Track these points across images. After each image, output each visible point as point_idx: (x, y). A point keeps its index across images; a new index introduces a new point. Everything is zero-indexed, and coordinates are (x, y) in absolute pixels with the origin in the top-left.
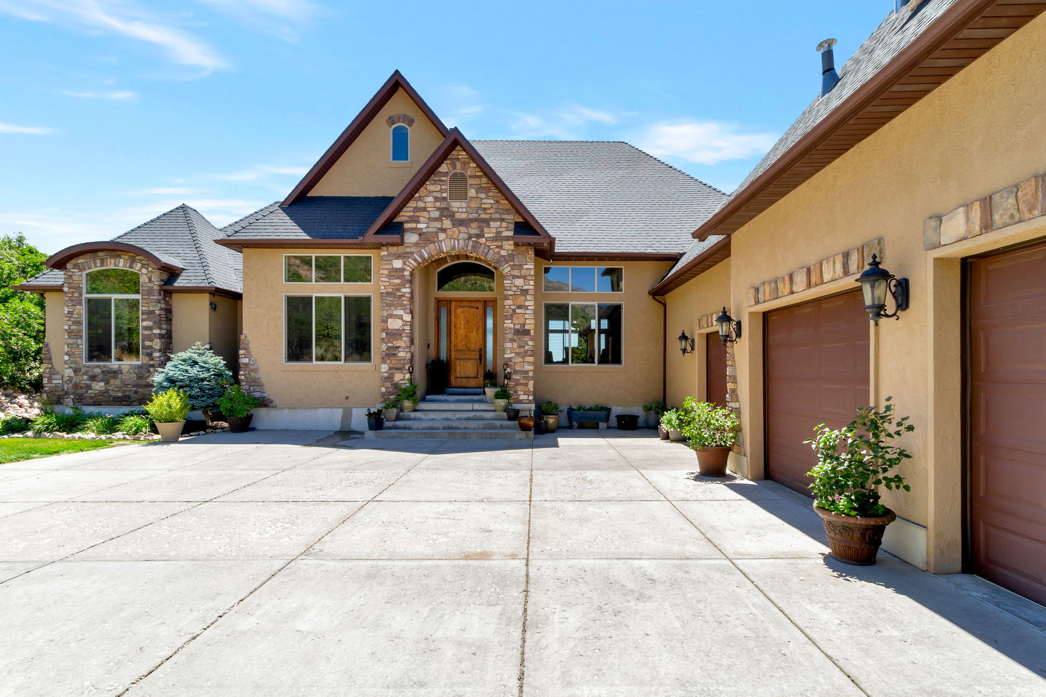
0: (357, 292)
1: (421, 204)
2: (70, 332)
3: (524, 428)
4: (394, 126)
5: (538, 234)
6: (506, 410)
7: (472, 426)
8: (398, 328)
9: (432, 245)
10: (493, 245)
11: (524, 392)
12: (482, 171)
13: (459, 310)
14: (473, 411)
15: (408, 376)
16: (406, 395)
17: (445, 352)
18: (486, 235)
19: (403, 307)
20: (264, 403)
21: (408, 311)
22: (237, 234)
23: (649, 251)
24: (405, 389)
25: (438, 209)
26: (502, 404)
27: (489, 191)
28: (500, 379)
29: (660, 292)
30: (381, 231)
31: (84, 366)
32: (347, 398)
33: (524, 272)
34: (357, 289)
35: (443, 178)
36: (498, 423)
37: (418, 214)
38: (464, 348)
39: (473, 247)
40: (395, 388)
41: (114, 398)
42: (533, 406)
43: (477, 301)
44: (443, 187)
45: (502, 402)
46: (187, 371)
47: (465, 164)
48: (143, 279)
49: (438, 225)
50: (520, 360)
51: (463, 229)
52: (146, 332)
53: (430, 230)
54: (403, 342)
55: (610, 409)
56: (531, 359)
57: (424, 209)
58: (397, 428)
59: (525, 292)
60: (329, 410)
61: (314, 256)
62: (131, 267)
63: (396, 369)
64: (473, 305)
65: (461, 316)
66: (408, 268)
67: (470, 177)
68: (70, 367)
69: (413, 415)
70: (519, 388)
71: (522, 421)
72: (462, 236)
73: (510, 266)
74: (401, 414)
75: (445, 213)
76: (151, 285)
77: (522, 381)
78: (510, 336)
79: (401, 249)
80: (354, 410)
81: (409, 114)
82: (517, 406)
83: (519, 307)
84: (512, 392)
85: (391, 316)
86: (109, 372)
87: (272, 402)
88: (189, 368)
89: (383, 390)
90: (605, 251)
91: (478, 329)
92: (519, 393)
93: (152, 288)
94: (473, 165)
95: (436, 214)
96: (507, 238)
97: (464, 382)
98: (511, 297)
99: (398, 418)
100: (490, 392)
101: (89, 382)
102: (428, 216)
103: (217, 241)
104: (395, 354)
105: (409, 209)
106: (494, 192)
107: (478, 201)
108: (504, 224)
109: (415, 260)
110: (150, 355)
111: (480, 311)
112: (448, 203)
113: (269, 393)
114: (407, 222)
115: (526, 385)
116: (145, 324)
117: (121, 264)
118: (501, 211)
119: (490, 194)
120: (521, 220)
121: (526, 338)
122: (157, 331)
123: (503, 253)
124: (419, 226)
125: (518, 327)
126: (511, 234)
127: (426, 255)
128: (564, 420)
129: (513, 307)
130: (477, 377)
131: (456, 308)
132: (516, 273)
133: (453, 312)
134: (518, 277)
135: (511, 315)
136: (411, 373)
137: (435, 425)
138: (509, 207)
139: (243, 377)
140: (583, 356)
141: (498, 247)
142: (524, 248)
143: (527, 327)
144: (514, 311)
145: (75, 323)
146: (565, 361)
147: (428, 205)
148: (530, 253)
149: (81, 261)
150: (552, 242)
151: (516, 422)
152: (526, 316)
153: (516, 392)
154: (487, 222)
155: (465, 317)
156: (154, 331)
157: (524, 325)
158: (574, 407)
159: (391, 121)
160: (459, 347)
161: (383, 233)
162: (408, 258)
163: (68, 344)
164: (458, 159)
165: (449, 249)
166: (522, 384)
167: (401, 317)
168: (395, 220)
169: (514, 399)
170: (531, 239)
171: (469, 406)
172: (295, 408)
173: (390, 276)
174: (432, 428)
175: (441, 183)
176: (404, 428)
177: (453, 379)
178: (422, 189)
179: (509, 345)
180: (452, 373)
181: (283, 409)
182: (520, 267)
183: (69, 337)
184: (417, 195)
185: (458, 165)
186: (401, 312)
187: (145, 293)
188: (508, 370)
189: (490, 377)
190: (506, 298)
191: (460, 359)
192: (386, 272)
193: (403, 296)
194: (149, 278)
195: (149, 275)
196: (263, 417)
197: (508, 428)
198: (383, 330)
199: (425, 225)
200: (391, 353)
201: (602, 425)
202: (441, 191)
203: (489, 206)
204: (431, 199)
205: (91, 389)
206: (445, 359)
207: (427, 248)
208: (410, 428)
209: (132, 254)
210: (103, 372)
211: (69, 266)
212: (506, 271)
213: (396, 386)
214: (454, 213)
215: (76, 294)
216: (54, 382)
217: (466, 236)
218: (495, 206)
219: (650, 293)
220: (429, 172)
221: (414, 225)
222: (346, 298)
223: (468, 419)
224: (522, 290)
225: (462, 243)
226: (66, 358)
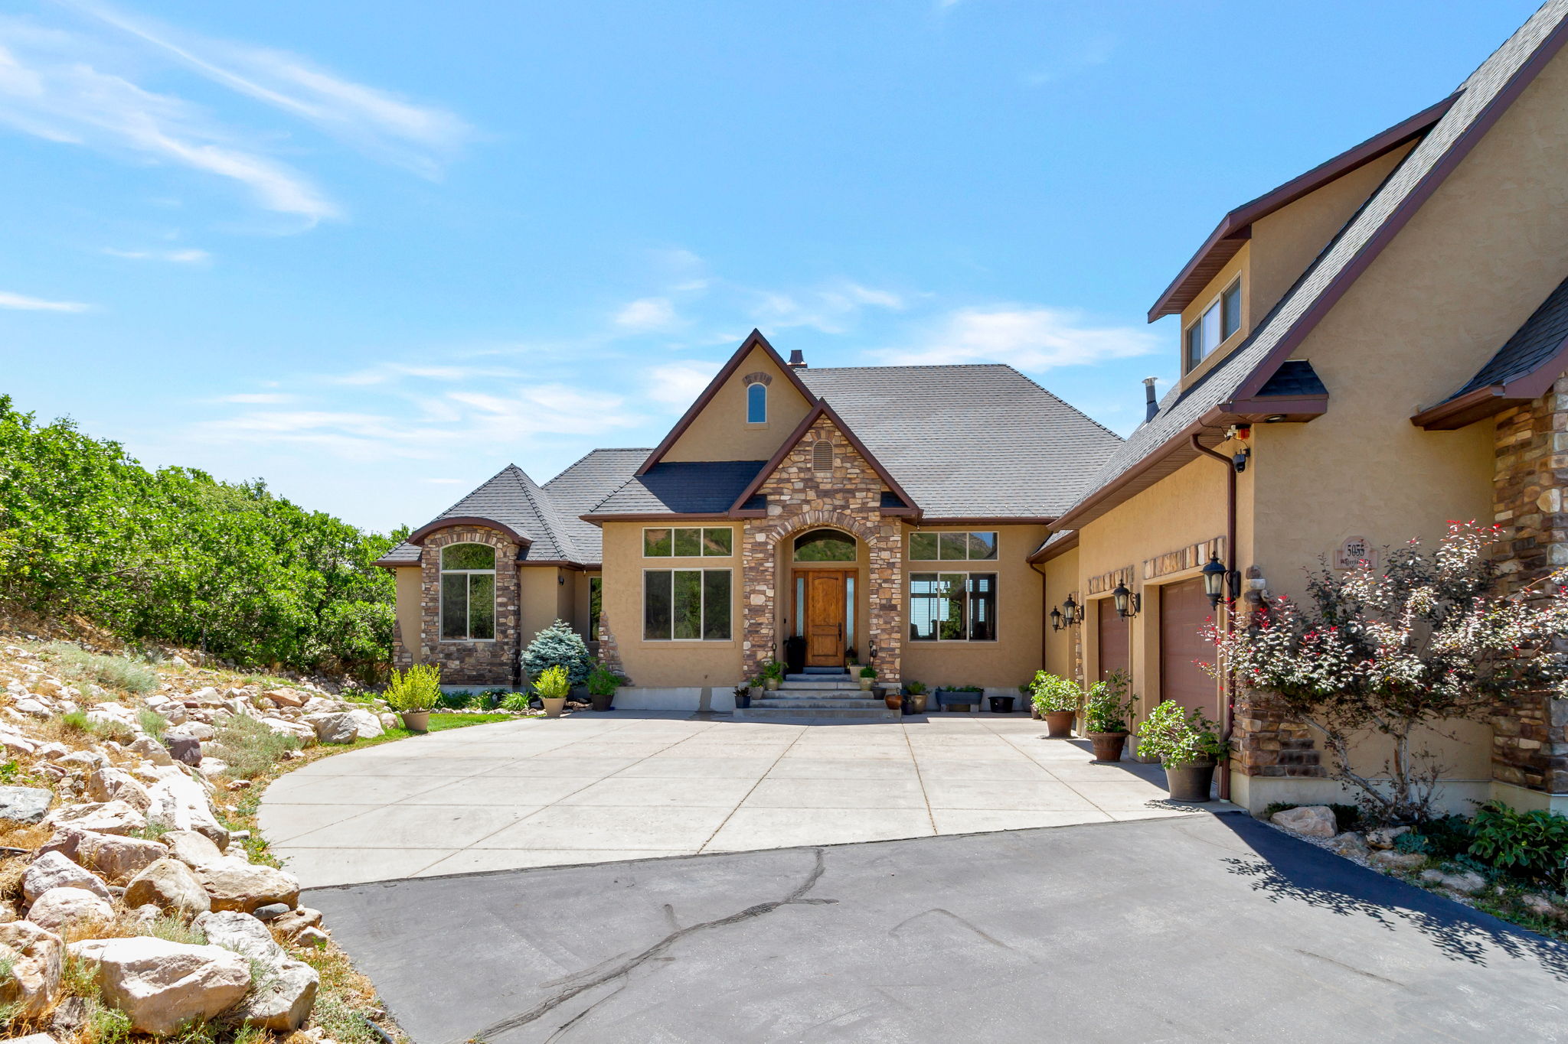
0: (717, 566)
1: (785, 476)
2: (427, 609)
3: (892, 706)
4: (750, 385)
5: (905, 506)
6: (872, 689)
7: (839, 705)
8: (760, 603)
9: (796, 517)
10: (859, 516)
11: (891, 670)
12: (848, 439)
13: (817, 582)
14: (837, 690)
15: (770, 654)
16: (771, 673)
17: (802, 627)
18: (851, 507)
19: (766, 582)
20: (624, 682)
21: (771, 586)
22: (599, 509)
23: (1027, 515)
24: (769, 667)
25: (803, 480)
26: (869, 683)
27: (855, 459)
28: (863, 655)
29: (1039, 561)
30: (747, 505)
31: (441, 644)
32: (706, 677)
33: (890, 545)
34: (716, 563)
35: (807, 448)
36: (865, 702)
37: (781, 485)
38: (823, 623)
39: (838, 519)
40: (758, 666)
41: (469, 677)
42: (900, 685)
43: (837, 571)
44: (807, 457)
45: (868, 681)
46: (556, 648)
47: (830, 433)
48: (499, 554)
49: (802, 496)
50: (887, 636)
51: (828, 500)
52: (501, 609)
53: (794, 502)
54: (765, 619)
55: (983, 690)
56: (898, 636)
57: (788, 480)
58: (763, 706)
59: (891, 565)
60: (688, 689)
61: (673, 529)
62: (487, 542)
63: (759, 646)
64: (833, 575)
65: (819, 586)
66: (771, 542)
67: (836, 446)
68: (427, 645)
69: (777, 693)
70: (885, 666)
71: (890, 700)
72: (827, 507)
73: (876, 538)
74: (766, 692)
75: (810, 484)
76: (506, 560)
77: (888, 659)
78: (876, 612)
79: (764, 523)
80: (713, 689)
81: (767, 372)
82: (883, 685)
83: (886, 581)
84: (878, 671)
85: (754, 592)
86: (464, 651)
87: (630, 681)
88: (557, 646)
89: (746, 668)
90: (978, 516)
91: (837, 603)
92: (885, 671)
93: (507, 563)
94: (838, 433)
95: (800, 485)
96: (873, 509)
97: (822, 661)
98: (876, 571)
99: (764, 697)
100: (855, 670)
101: (445, 661)
102: (791, 488)
103: (582, 518)
104: (758, 631)
105: (772, 481)
106: (859, 462)
107: (843, 471)
108: (870, 495)
109: (779, 533)
110: (504, 633)
111: (840, 582)
112: (813, 474)
113: (627, 672)
114: (771, 494)
115: (893, 663)
116: (500, 600)
117: (477, 539)
118: (868, 481)
119: (856, 463)
120: (888, 490)
121: (893, 614)
122: (511, 608)
123: (869, 524)
124: (783, 498)
125: (884, 602)
126: (877, 504)
127: (790, 528)
128: (932, 702)
129: (879, 581)
130: (836, 655)
131: (814, 579)
132: (883, 545)
133: (810, 584)
134: (884, 550)
135: (877, 590)
136: (774, 650)
137: (800, 703)
138: (875, 476)
139: (602, 655)
140: (952, 631)
141: (863, 518)
142: (891, 519)
143: (893, 602)
144: (880, 585)
145: (432, 600)
146: (932, 637)
147: (792, 476)
148: (897, 524)
149: (438, 536)
150: (920, 512)
151: (884, 701)
152: (893, 591)
153: (882, 670)
154: (852, 492)
155: (824, 590)
156: (509, 608)
157: (891, 599)
158: (943, 688)
159: (748, 380)
160: (817, 622)
161: (748, 508)
162: (771, 531)
163: (425, 622)
164: (823, 428)
165: (813, 521)
166: (888, 662)
167: (763, 593)
168: (759, 493)
169: (880, 678)
170: (900, 511)
171: (833, 685)
172: (654, 687)
173: (753, 551)
174: (798, 707)
175: (806, 453)
176: (771, 706)
177: (810, 657)
178: (786, 460)
179: (875, 621)
180: (809, 650)
181: (642, 688)
182: (887, 539)
183: (426, 614)
184: (781, 466)
185: (823, 434)
186: (764, 588)
187: (501, 568)
188: (874, 647)
189: (852, 655)
190: (872, 571)
191: (818, 635)
192: (749, 546)
193: (766, 571)
194: (504, 552)
195: (504, 550)
196: (623, 696)
197: (875, 706)
198: (746, 606)
199: (789, 497)
200: (754, 630)
201: (973, 707)
202: (806, 461)
203: (855, 476)
204: (794, 470)
205: (447, 667)
206: (802, 635)
207: (790, 521)
208: (776, 707)
209: (487, 528)
210: (458, 650)
211: (426, 541)
212: (872, 543)
213: (759, 664)
214: (818, 483)
215: (433, 571)
216: (404, 660)
217: (830, 508)
218: (861, 476)
219: (1027, 561)
220: (794, 443)
221: (777, 497)
222: (705, 572)
223: (834, 698)
224: (888, 563)
225: (826, 515)
226: (423, 635)
